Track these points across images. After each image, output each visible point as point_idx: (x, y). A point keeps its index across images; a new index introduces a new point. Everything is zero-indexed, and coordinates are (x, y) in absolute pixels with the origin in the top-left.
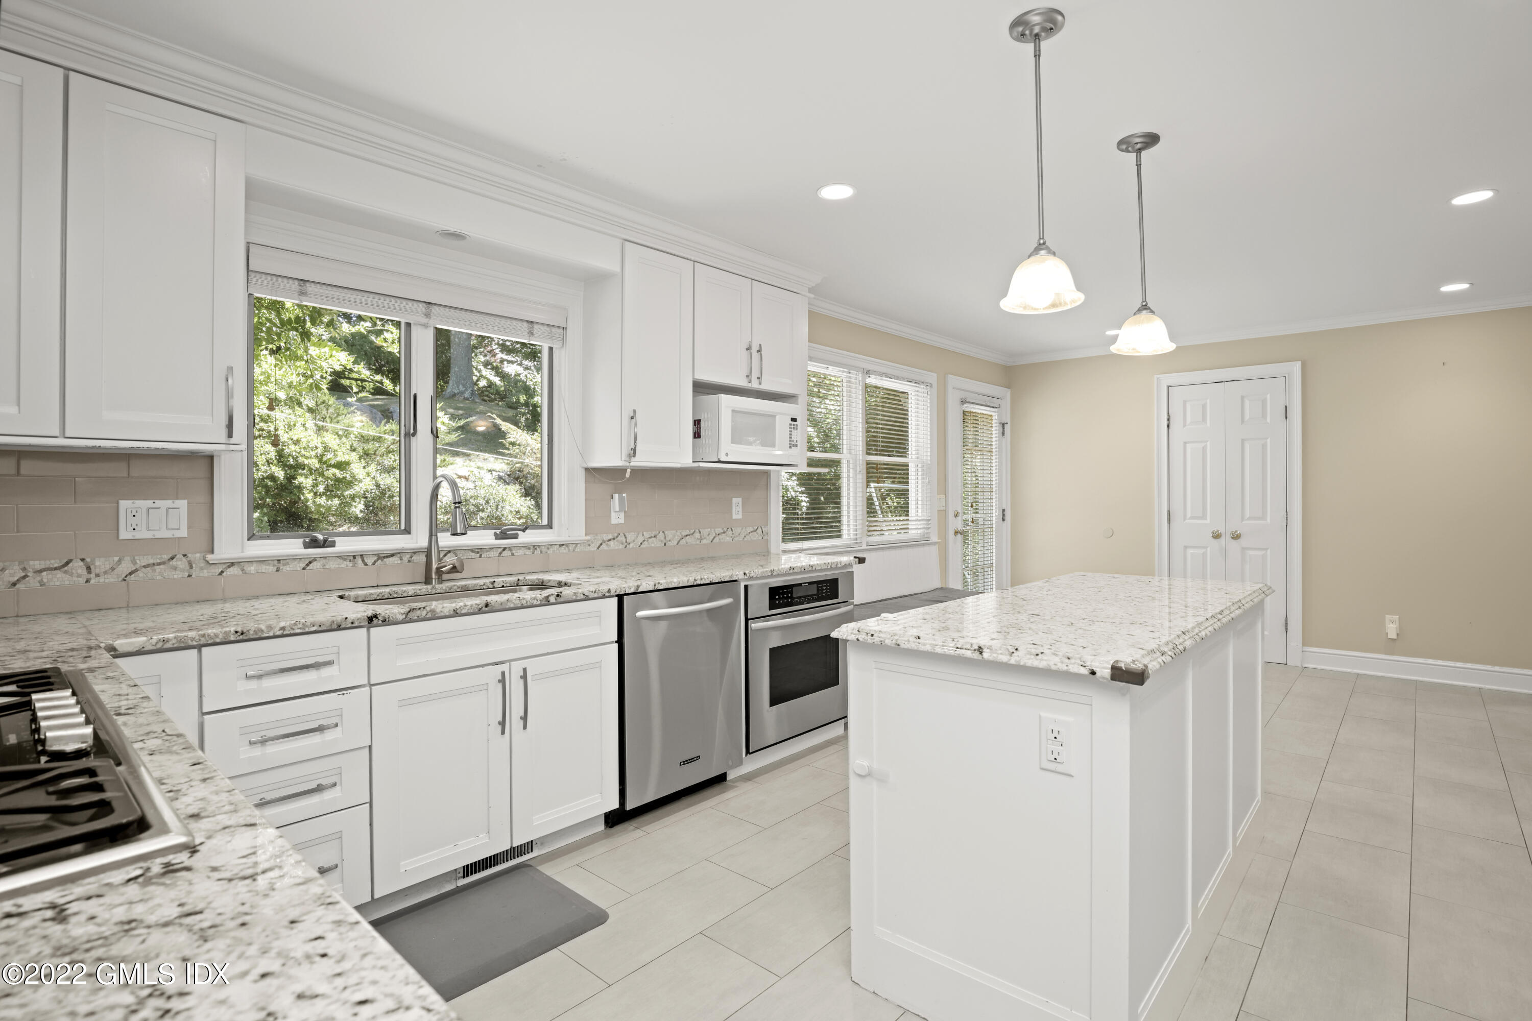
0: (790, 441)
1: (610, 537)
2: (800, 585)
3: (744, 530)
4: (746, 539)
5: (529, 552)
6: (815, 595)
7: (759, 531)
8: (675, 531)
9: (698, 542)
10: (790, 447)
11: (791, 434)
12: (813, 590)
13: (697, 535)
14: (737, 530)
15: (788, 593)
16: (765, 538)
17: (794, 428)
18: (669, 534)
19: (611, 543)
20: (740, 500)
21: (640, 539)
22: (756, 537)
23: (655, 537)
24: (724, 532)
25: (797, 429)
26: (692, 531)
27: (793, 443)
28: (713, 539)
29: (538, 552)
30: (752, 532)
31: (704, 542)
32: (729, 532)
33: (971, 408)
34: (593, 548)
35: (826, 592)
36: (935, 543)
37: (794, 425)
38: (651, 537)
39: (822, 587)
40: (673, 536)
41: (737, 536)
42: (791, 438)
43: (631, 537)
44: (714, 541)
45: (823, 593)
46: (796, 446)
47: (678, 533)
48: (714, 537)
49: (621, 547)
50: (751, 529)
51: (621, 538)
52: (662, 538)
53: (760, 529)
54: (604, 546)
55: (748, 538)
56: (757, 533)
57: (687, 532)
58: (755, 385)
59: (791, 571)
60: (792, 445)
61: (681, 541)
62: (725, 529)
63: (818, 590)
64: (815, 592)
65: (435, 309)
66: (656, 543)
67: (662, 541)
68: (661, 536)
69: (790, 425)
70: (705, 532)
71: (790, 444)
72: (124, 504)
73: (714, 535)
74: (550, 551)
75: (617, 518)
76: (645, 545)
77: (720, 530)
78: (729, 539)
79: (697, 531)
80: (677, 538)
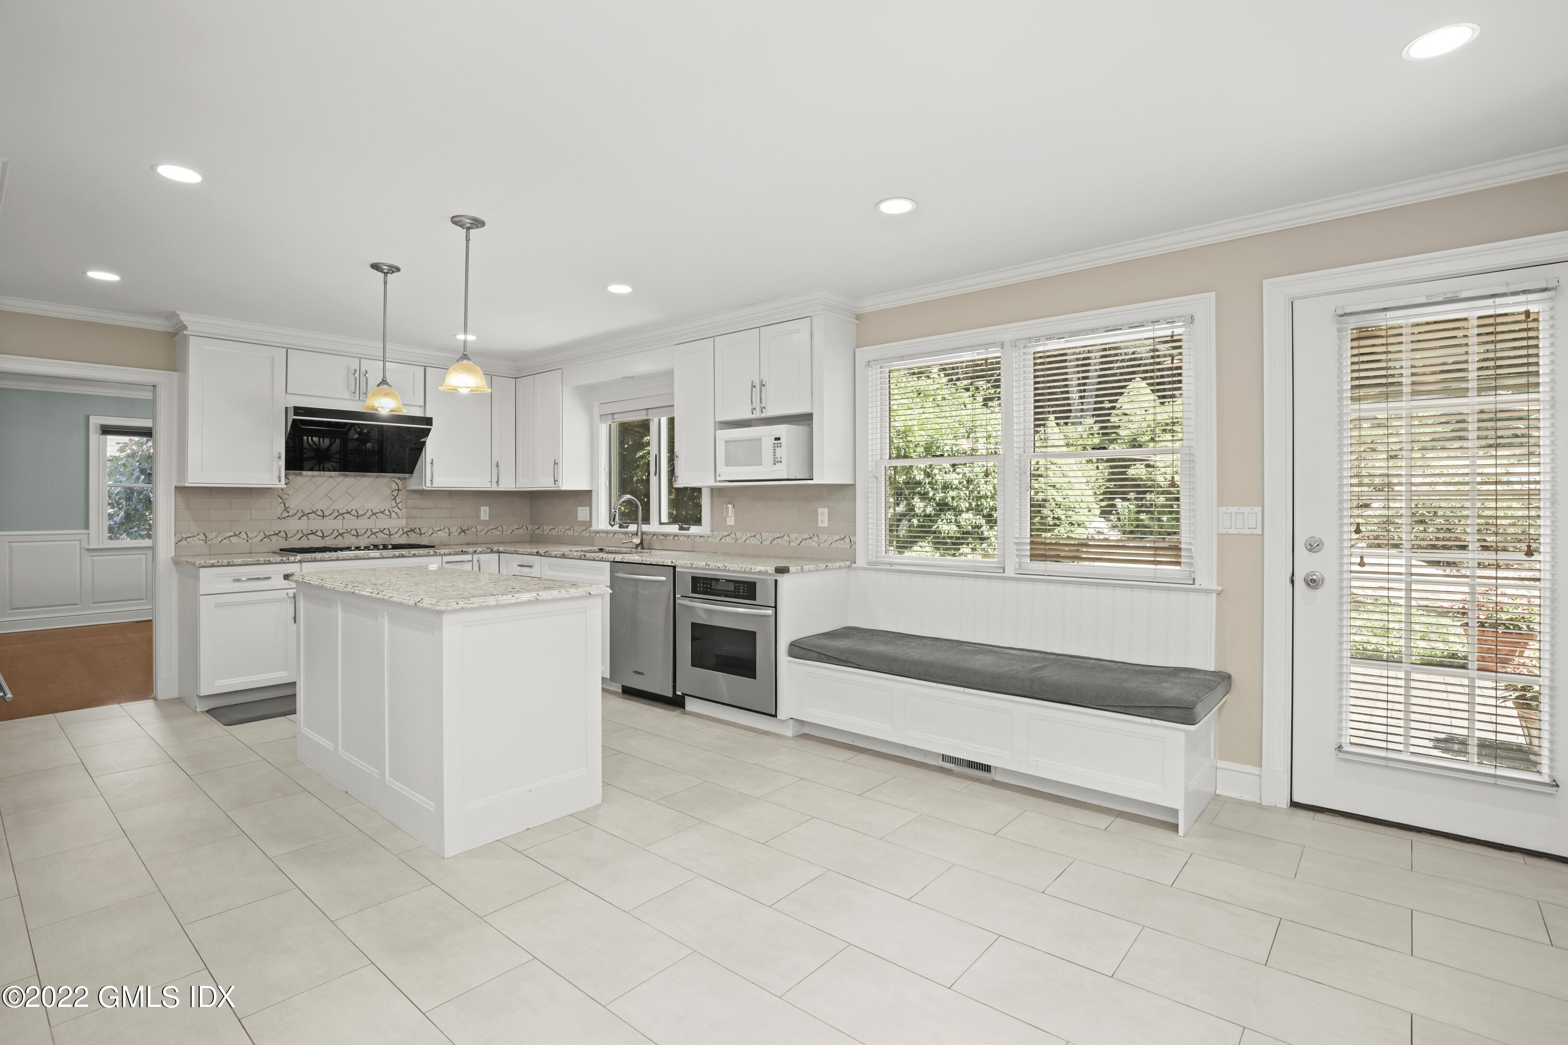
0: (774, 458)
1: (726, 534)
2: (718, 580)
3: (830, 537)
4: (832, 546)
5: (686, 539)
6: (732, 591)
7: (847, 539)
8: (768, 534)
9: (787, 544)
10: (775, 464)
11: (775, 452)
12: (731, 587)
13: (786, 538)
14: (823, 537)
15: (707, 584)
16: (853, 547)
17: (778, 447)
18: (765, 535)
19: (727, 538)
20: (826, 510)
21: (744, 537)
22: (844, 545)
23: (754, 536)
24: (811, 538)
25: (781, 446)
26: (782, 535)
27: (777, 460)
28: (800, 543)
29: (690, 539)
30: (838, 540)
31: (792, 544)
32: (815, 538)
33: (1386, 320)
34: (717, 540)
35: (743, 592)
36: (1208, 592)
37: (778, 443)
38: (752, 537)
39: (739, 586)
40: (768, 537)
41: (823, 543)
42: (775, 455)
43: (739, 535)
44: (801, 544)
45: (739, 592)
46: (781, 462)
47: (771, 535)
48: (801, 542)
49: (733, 541)
50: (838, 537)
51: (733, 535)
52: (760, 538)
53: (847, 538)
54: (723, 540)
55: (834, 545)
56: (844, 542)
57: (778, 535)
58: (758, 414)
59: (707, 567)
60: (776, 461)
61: (774, 542)
62: (812, 536)
63: (735, 589)
64: (733, 589)
65: (650, 411)
66: (754, 541)
67: (759, 540)
68: (758, 536)
69: (774, 444)
70: (793, 536)
71: (774, 461)
72: (579, 508)
73: (801, 539)
74: (696, 540)
75: (731, 521)
76: (748, 541)
77: (807, 536)
78: (815, 544)
79: (786, 535)
80: (770, 539)
